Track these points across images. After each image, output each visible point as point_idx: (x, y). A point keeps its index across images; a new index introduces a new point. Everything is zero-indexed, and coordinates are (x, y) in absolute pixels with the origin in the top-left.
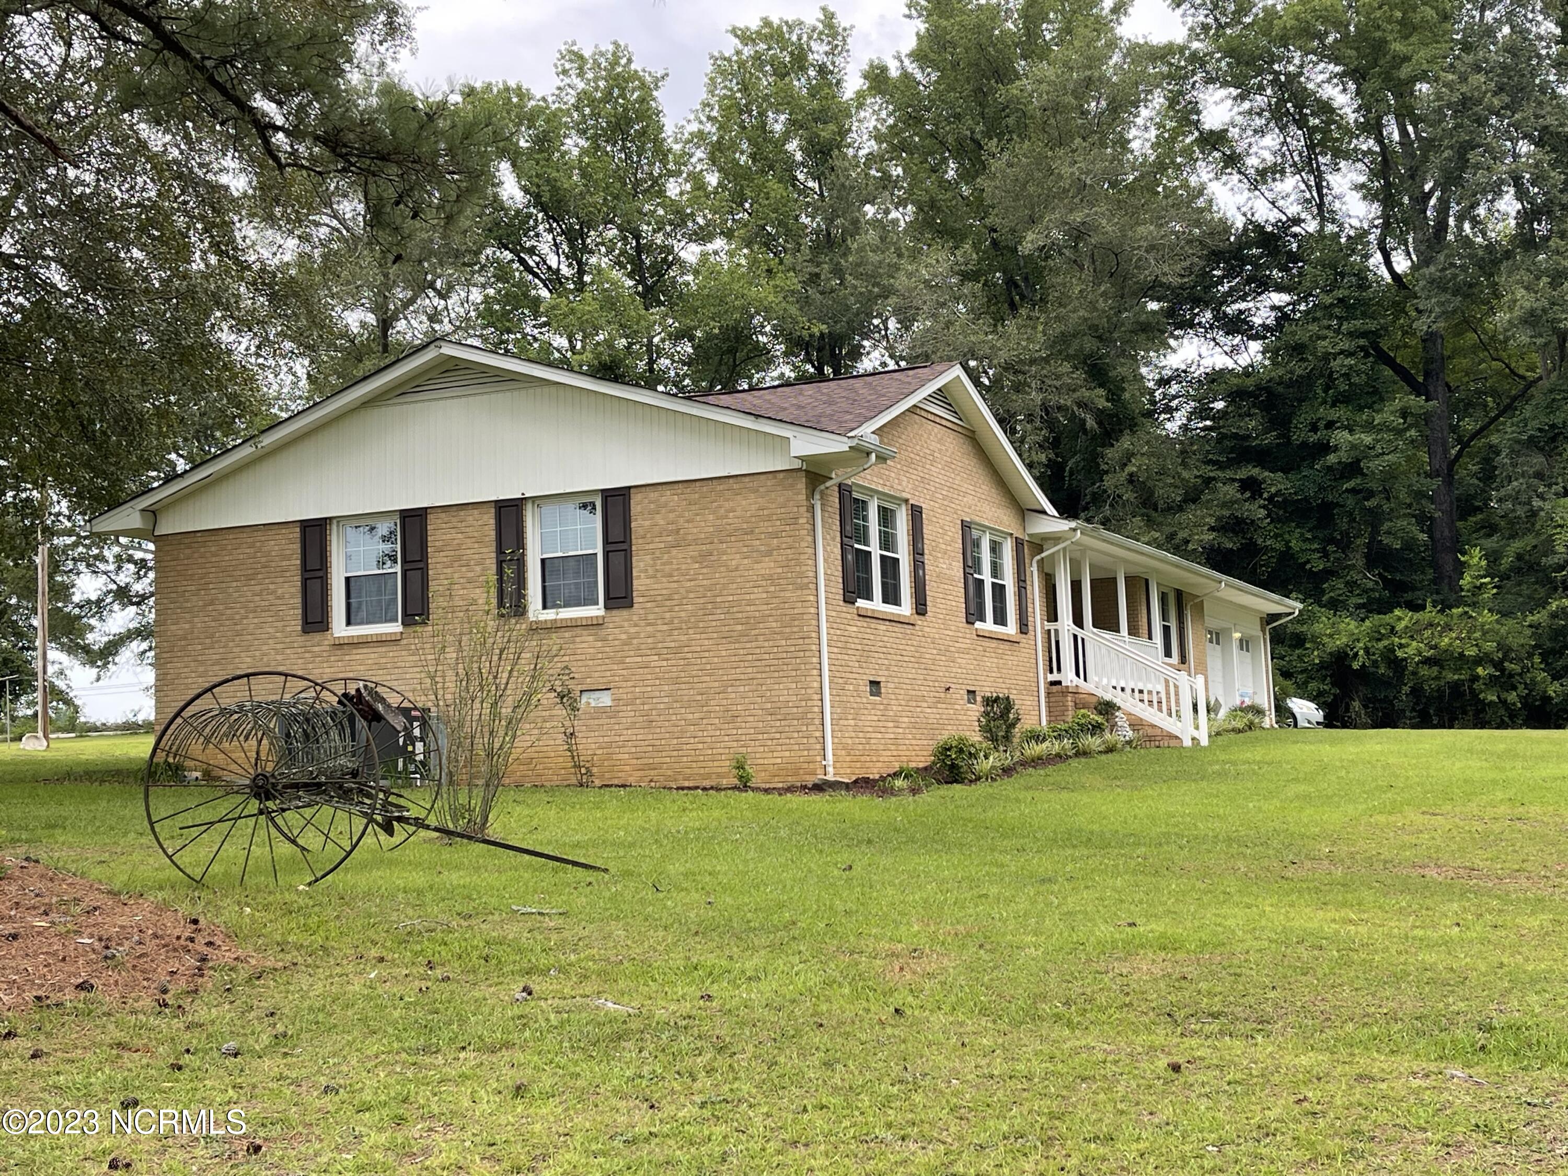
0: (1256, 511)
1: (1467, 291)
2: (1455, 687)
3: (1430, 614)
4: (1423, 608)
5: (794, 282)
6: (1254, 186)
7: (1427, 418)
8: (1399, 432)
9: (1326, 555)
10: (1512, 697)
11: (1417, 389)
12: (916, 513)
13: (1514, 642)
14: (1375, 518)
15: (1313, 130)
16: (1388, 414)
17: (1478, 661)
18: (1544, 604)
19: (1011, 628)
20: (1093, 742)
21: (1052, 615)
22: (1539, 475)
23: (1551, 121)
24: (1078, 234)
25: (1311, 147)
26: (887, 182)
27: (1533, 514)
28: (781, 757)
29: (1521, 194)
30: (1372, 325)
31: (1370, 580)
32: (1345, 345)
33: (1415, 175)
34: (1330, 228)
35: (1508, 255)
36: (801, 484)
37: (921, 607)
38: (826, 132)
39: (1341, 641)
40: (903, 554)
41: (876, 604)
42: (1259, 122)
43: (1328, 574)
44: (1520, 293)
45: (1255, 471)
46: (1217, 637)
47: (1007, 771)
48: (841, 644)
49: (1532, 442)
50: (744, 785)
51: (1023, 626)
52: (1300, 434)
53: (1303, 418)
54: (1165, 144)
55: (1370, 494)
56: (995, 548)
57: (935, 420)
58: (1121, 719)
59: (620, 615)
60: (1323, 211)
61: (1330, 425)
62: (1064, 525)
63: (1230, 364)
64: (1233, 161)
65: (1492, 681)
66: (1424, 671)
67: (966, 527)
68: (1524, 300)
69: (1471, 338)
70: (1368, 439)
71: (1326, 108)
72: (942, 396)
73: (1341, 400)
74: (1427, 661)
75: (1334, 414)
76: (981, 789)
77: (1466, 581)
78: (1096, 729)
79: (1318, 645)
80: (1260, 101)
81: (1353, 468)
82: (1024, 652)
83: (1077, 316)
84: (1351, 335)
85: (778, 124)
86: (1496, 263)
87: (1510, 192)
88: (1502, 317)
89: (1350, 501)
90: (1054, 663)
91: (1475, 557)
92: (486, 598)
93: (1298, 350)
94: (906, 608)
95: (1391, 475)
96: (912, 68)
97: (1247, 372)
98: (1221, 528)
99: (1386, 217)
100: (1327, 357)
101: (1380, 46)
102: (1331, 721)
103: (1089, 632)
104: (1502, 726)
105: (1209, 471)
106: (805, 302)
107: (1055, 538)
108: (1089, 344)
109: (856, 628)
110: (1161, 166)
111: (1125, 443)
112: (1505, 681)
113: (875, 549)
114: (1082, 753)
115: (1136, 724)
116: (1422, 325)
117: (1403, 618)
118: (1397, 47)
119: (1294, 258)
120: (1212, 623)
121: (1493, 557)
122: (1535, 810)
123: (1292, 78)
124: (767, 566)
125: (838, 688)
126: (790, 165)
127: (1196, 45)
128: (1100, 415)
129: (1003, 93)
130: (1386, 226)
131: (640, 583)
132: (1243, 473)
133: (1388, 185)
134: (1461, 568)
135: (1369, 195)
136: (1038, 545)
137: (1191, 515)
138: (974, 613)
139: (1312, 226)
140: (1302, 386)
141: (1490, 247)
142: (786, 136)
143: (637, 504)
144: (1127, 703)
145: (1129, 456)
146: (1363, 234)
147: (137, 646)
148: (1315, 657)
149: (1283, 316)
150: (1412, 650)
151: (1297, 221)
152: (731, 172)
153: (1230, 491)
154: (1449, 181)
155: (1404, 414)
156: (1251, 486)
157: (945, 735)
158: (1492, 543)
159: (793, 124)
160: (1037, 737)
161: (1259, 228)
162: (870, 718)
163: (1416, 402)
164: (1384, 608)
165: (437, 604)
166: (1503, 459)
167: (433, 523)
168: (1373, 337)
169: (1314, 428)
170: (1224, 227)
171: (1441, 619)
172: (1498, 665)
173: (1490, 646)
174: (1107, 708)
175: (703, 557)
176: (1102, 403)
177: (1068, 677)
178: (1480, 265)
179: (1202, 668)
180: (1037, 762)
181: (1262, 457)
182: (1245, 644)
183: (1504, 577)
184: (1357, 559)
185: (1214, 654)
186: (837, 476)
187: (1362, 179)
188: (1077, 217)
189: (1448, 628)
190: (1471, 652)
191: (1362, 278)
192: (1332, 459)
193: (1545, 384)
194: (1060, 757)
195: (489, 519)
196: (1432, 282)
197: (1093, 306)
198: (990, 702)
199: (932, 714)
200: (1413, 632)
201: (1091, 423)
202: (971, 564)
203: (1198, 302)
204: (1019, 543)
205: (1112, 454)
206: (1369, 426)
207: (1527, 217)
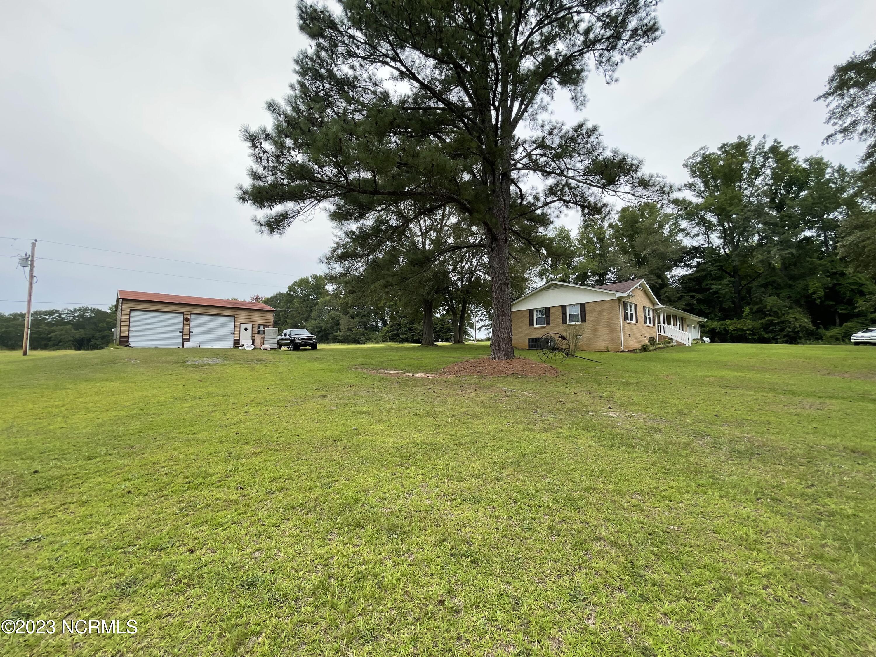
0: (694, 301)
1: (745, 256)
2: (741, 335)
3: (735, 320)
4: (733, 319)
5: (597, 263)
6: (692, 238)
7: (733, 282)
8: (727, 285)
9: (709, 310)
10: (755, 337)
11: (732, 276)
12: (636, 305)
13: (756, 326)
14: (721, 302)
15: (706, 226)
16: (725, 281)
17: (747, 330)
18: (764, 318)
19: (652, 325)
20: (670, 345)
21: (659, 322)
22: (763, 292)
23: (768, 220)
24: (654, 251)
25: (706, 229)
26: (613, 243)
27: (761, 300)
28: (614, 347)
29: (759, 235)
30: (721, 264)
31: (720, 314)
32: (715, 268)
33: (732, 233)
34: (710, 245)
35: (756, 248)
36: (618, 301)
37: (637, 321)
38: (602, 236)
39: (713, 326)
40: (633, 312)
41: (629, 321)
42: (693, 226)
43: (710, 313)
45: (694, 294)
46: (689, 326)
47: (655, 350)
48: (624, 328)
49: (761, 286)
50: (608, 351)
51: (654, 324)
52: (704, 286)
53: (705, 283)
54: (671, 231)
55: (720, 297)
56: (649, 311)
57: (638, 289)
58: (674, 341)
59: (583, 323)
60: (709, 242)
61: (711, 284)
62: (662, 306)
63: (687, 273)
64: (688, 234)
65: (750, 334)
66: (733, 332)
67: (644, 307)
68: (760, 257)
69: (745, 265)
70: (720, 287)
71: (710, 222)
72: (640, 285)
73: (713, 279)
74: (734, 330)
75: (712, 282)
76: (651, 353)
77: (744, 314)
78: (669, 343)
79: (708, 327)
80: (694, 222)
81: (716, 293)
82: (654, 329)
83: (654, 266)
84: (716, 266)
85: (592, 235)
86: (753, 250)
87: (756, 235)
88: (754, 262)
89: (716, 299)
90: (659, 330)
91: (747, 310)
92: (561, 321)
93: (703, 270)
94: (634, 322)
95: (725, 294)
96: (618, 222)
97: (691, 275)
98: (686, 305)
99: (724, 242)
100: (710, 271)
101: (725, 209)
102: (713, 341)
103: (666, 325)
105: (683, 294)
106: (599, 267)
107: (660, 309)
108: (657, 271)
109: (626, 325)
110: (671, 236)
111: (665, 289)
112: (754, 334)
113: (629, 312)
114: (668, 347)
115: (677, 342)
116: (734, 264)
117: (728, 322)
118: (729, 209)
119: (702, 252)
120: (688, 323)
121: (751, 309)
123: (702, 217)
124: (611, 315)
125: (624, 335)
126: (593, 242)
127: (679, 213)
129: (637, 226)
130: (724, 245)
131: (587, 318)
132: (691, 294)
133: (725, 236)
134: (743, 312)
135: (719, 237)
136: (657, 310)
137: (679, 302)
138: (646, 323)
139: (706, 245)
140: (704, 278)
141: (751, 247)
142: (594, 237)
143: (586, 306)
144: (675, 338)
145: (666, 292)
146: (718, 246)
147: (484, 328)
148: (707, 329)
149: (699, 264)
150: (730, 328)
151: (703, 245)
152: (583, 245)
153: (688, 298)
154: (741, 234)
155: (729, 281)
156: (693, 297)
157: (643, 343)
158: (751, 306)
160: (658, 344)
161: (694, 247)
162: (629, 340)
163: (732, 279)
164: (724, 319)
165: (551, 322)
166: (754, 289)
167: (551, 309)
168: (721, 266)
169: (707, 285)
170: (686, 247)
171: (738, 322)
172: (752, 331)
173: (750, 327)
174: (671, 339)
175: (599, 314)
176: (660, 282)
177: (662, 333)
178: (748, 250)
179: (686, 331)
180: (659, 348)
181: (696, 291)
182: (694, 327)
183: (754, 313)
184: (717, 310)
185: (688, 329)
186: (623, 300)
187: (719, 235)
188: (655, 248)
189: (739, 324)
190: (745, 328)
191: (719, 254)
192: (711, 291)
193: (765, 274)
194: (663, 348)
195: (560, 308)
196: (736, 255)
197: (658, 264)
198: (650, 338)
199: (639, 340)
200: (731, 324)
201: (658, 286)
202: (645, 314)
203: (681, 262)
204: (653, 310)
205: (662, 291)
206: (720, 284)
207: (760, 240)
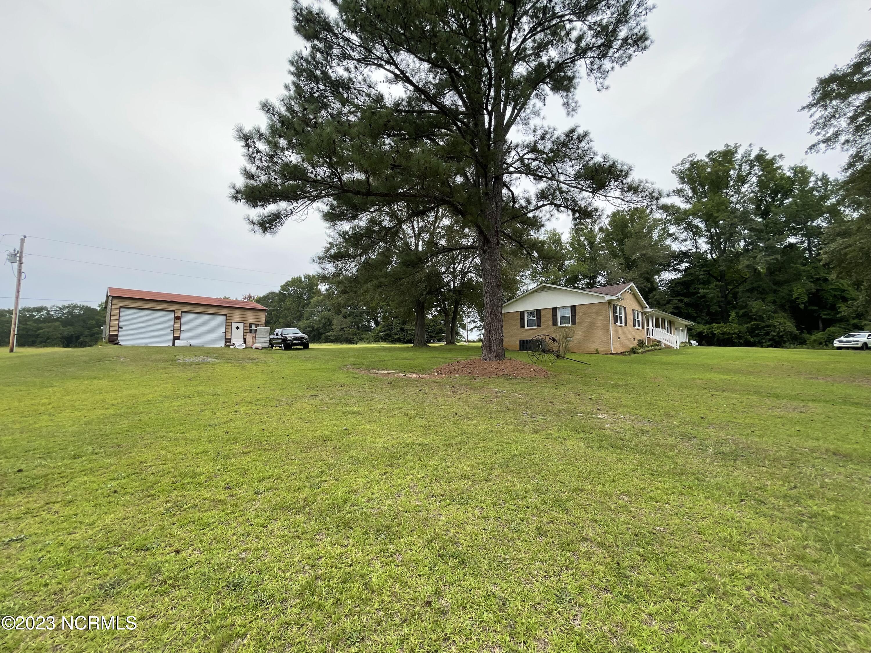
0: (682, 305)
1: (732, 261)
2: (727, 339)
3: (722, 324)
4: (720, 323)
5: (587, 267)
6: (681, 243)
7: (720, 287)
8: (715, 289)
9: (697, 313)
10: (741, 341)
11: (719, 281)
12: (625, 308)
13: (742, 330)
14: (709, 306)
15: (694, 232)
16: (712, 286)
17: (733, 334)
18: (750, 322)
19: (641, 328)
20: (658, 348)
21: (648, 325)
22: (749, 297)
23: (753, 226)
24: (643, 255)
25: (694, 234)
26: (603, 247)
27: (747, 305)
28: (603, 349)
29: (745, 240)
30: (708, 269)
31: (707, 318)
32: (702, 273)
33: (719, 239)
34: (698, 250)
35: (742, 254)
36: (607, 304)
37: (626, 324)
38: (592, 240)
39: (701, 330)
40: (623, 315)
41: (619, 324)
42: (682, 231)
43: (697, 317)
44: (745, 261)
45: (682, 298)
46: (677, 329)
47: (644, 352)
48: (613, 331)
49: (747, 291)
50: (598, 353)
51: (643, 327)
52: (692, 290)
53: (693, 287)
54: (660, 236)
55: (707, 301)
56: (638, 314)
57: (628, 292)
58: (662, 344)
59: (574, 326)
60: (697, 248)
61: (698, 288)
62: (651, 310)
63: (675, 277)
64: (676, 239)
65: (736, 338)
66: (720, 336)
67: (633, 310)
68: (746, 262)
69: (732, 270)
70: (707, 291)
71: (697, 227)
72: (629, 288)
73: (701, 284)
74: (721, 334)
75: (699, 286)
76: (640, 355)
77: (731, 318)
78: (658, 345)
79: (696, 330)
80: (682, 227)
81: (704, 297)
82: (643, 331)
83: (644, 270)
84: (704, 271)
85: (582, 239)
86: (739, 255)
87: (742, 241)
88: (740, 267)
89: (703, 303)
90: (648, 333)
91: (733, 314)
92: (551, 323)
93: (691, 274)
94: (623, 324)
95: (712, 298)
96: (608, 227)
97: (679, 279)
98: (674, 308)
99: (712, 247)
100: (698, 275)
101: (712, 215)
102: (700, 344)
103: (655, 328)
104: (738, 346)
105: (671, 298)
106: (589, 270)
107: (649, 312)
108: (646, 275)
109: (616, 328)
110: (659, 240)
111: (654, 293)
112: (739, 338)
113: (619, 315)
114: (656, 350)
115: (665, 345)
116: (721, 268)
117: (715, 325)
118: (716, 215)
119: (690, 256)
120: (676, 326)
121: (737, 313)
122: (759, 362)
123: (690, 222)
124: (601, 318)
125: (613, 338)
126: (584, 245)
127: (668, 218)
128: (649, 288)
129: (627, 230)
130: (712, 250)
131: (577, 320)
132: (679, 298)
133: (712, 241)
134: (729, 316)
135: (707, 243)
136: (645, 313)
137: (668, 306)
138: (635, 325)
139: (694, 250)
140: (692, 282)
141: (737, 252)
142: (584, 241)
143: (577, 308)
144: (663, 341)
145: (655, 295)
146: (706, 251)
147: (476, 329)
148: (695, 333)
149: (687, 268)
150: (717, 331)
151: (691, 250)
152: (574, 248)
153: (676, 301)
154: (728, 240)
155: (716, 286)
156: (681, 301)
157: (632, 346)
158: (737, 310)
159: (585, 239)
160: (647, 346)
161: (682, 251)
162: (618, 343)
163: (719, 284)
164: (711, 323)
165: (542, 324)
166: (740, 294)
167: (541, 311)
168: (709, 271)
169: (695, 289)
170: (674, 252)
171: (724, 326)
172: (738, 335)
173: (736, 331)
174: (659, 342)
175: (589, 316)
176: (649, 286)
177: (651, 336)
178: (735, 256)
179: (674, 335)
180: (648, 351)
181: (684, 295)
182: (682, 330)
183: (740, 317)
184: (704, 314)
185: (676, 331)
186: (613, 303)
187: (707, 240)
188: (644, 252)
189: (726, 327)
190: (732, 332)
191: (706, 259)
192: (699, 295)
193: (751, 279)
194: (651, 350)
195: (551, 311)
196: (723, 260)
197: (647, 268)
198: (639, 340)
199: (628, 342)
200: (718, 328)
201: (647, 289)
202: (634, 317)
203: (669, 266)
204: (642, 313)
205: (651, 295)
206: (708, 289)
207: (746, 245)
